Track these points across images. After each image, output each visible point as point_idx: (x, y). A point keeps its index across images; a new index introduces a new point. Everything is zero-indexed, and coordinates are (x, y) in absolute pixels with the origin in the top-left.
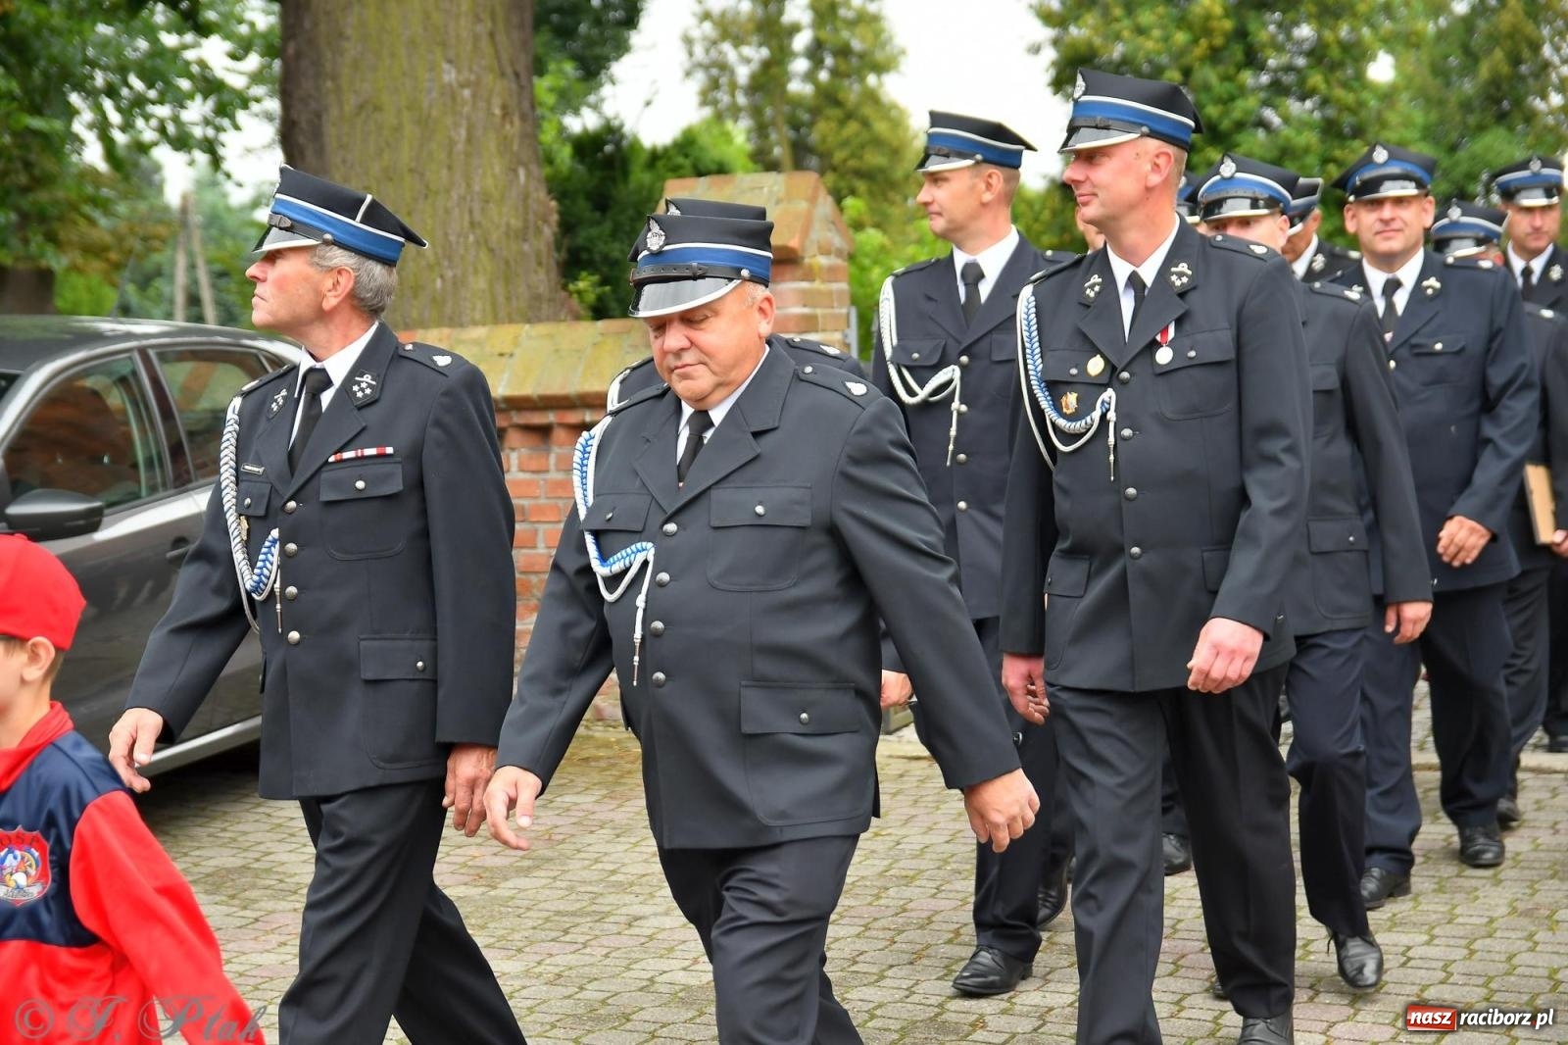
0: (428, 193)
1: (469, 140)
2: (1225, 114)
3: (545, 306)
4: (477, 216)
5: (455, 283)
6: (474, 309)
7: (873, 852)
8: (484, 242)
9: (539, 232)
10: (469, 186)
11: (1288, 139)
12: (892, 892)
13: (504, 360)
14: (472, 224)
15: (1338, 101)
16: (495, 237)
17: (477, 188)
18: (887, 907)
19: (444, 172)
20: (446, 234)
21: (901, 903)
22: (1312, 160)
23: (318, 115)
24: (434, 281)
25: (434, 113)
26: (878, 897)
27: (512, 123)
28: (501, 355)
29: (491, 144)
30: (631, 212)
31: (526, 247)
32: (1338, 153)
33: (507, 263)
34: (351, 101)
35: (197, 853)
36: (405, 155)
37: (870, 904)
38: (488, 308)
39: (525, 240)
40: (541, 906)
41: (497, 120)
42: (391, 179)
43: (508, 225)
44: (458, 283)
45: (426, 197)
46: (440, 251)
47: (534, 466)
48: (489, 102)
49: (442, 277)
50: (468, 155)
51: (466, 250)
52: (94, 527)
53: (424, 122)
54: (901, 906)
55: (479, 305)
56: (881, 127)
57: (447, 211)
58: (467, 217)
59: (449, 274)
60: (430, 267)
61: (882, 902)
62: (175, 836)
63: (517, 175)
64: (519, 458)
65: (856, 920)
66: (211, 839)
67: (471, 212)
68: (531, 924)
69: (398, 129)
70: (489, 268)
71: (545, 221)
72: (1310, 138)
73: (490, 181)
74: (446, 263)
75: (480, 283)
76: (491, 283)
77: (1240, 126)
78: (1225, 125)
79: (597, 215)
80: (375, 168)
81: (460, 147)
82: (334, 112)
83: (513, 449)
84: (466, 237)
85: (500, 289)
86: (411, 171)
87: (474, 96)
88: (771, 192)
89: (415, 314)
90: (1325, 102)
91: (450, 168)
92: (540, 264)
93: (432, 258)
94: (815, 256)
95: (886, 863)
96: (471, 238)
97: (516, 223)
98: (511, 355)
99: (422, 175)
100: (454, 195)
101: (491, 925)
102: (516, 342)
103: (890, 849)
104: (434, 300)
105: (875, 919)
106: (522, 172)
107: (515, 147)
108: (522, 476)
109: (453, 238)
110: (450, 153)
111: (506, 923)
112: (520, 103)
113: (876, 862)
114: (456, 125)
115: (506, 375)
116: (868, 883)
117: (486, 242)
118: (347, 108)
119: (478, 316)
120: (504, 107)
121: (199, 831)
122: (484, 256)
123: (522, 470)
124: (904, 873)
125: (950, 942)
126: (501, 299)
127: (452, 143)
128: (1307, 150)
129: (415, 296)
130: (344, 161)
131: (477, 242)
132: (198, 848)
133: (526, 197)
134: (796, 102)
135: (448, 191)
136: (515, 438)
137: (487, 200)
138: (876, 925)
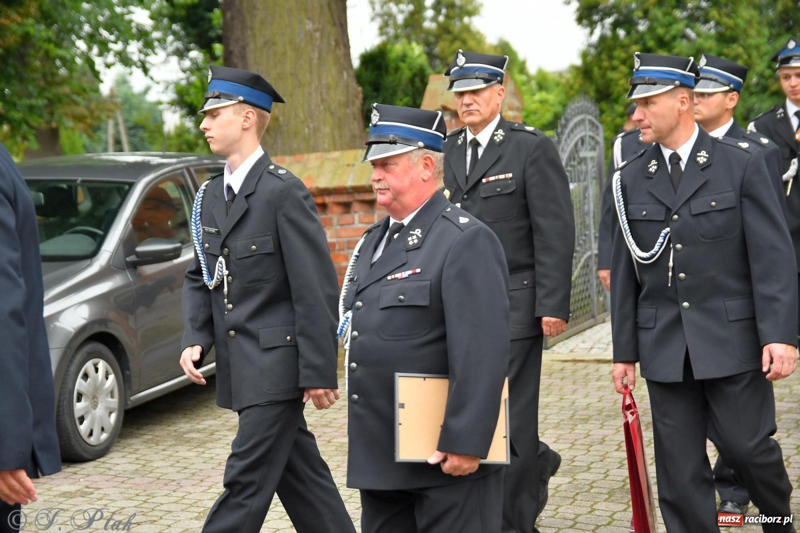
0: (301, 85)
1: (320, 58)
2: (667, 32)
3: (358, 140)
4: (325, 96)
5: (314, 130)
6: (324, 142)
7: (562, 407)
8: (328, 109)
9: (354, 103)
10: (320, 81)
12: (579, 426)
13: (350, 168)
14: (323, 100)
15: (725, 24)
16: (333, 106)
17: (324, 82)
18: (580, 434)
19: (308, 75)
20: (310, 106)
21: (586, 432)
23: (244, 48)
24: (304, 129)
25: (302, 45)
26: (573, 430)
27: (340, 49)
28: (348, 165)
29: (330, 59)
30: (390, 91)
31: (348, 111)
32: (725, 51)
33: (339, 119)
34: (260, 41)
36: (288, 67)
37: (570, 433)
38: (331, 142)
39: (347, 107)
41: (333, 48)
42: (281, 79)
43: (339, 100)
44: (316, 130)
45: (299, 87)
46: (306, 114)
47: (367, 220)
48: (329, 39)
49: (308, 127)
50: (319, 65)
51: (320, 113)
52: (178, 256)
53: (297, 50)
54: (587, 433)
55: (327, 141)
57: (310, 94)
58: (319, 96)
59: (312, 125)
60: (302, 122)
61: (576, 431)
62: (211, 408)
63: (343, 76)
64: (359, 217)
65: (566, 441)
67: (321, 94)
69: (284, 54)
70: (331, 122)
71: (357, 97)
72: (710, 44)
73: (330, 79)
74: (309, 120)
75: (327, 130)
76: (332, 129)
77: (675, 38)
78: (667, 38)
79: (375, 94)
80: (273, 73)
81: (315, 61)
82: (252, 46)
83: (356, 212)
84: (319, 107)
85: (337, 133)
86: (291, 74)
87: (321, 36)
89: (295, 146)
91: (311, 72)
92: (355, 119)
93: (303, 118)
94: (506, 111)
95: (572, 412)
96: (322, 107)
97: (343, 99)
98: (353, 165)
99: (297, 76)
100: (313, 86)
103: (571, 405)
104: (304, 139)
105: (576, 440)
106: (345, 73)
107: (342, 61)
109: (313, 107)
110: (310, 65)
113: (566, 412)
114: (313, 51)
115: (351, 176)
116: (566, 422)
118: (258, 44)
119: (326, 146)
120: (336, 41)
122: (328, 115)
123: (360, 222)
124: (583, 417)
125: (617, 450)
126: (337, 138)
127: (311, 60)
129: (295, 136)
131: (325, 109)
133: (347, 86)
134: (428, 32)
135: (310, 84)
136: (356, 207)
137: (329, 88)
138: (577, 443)
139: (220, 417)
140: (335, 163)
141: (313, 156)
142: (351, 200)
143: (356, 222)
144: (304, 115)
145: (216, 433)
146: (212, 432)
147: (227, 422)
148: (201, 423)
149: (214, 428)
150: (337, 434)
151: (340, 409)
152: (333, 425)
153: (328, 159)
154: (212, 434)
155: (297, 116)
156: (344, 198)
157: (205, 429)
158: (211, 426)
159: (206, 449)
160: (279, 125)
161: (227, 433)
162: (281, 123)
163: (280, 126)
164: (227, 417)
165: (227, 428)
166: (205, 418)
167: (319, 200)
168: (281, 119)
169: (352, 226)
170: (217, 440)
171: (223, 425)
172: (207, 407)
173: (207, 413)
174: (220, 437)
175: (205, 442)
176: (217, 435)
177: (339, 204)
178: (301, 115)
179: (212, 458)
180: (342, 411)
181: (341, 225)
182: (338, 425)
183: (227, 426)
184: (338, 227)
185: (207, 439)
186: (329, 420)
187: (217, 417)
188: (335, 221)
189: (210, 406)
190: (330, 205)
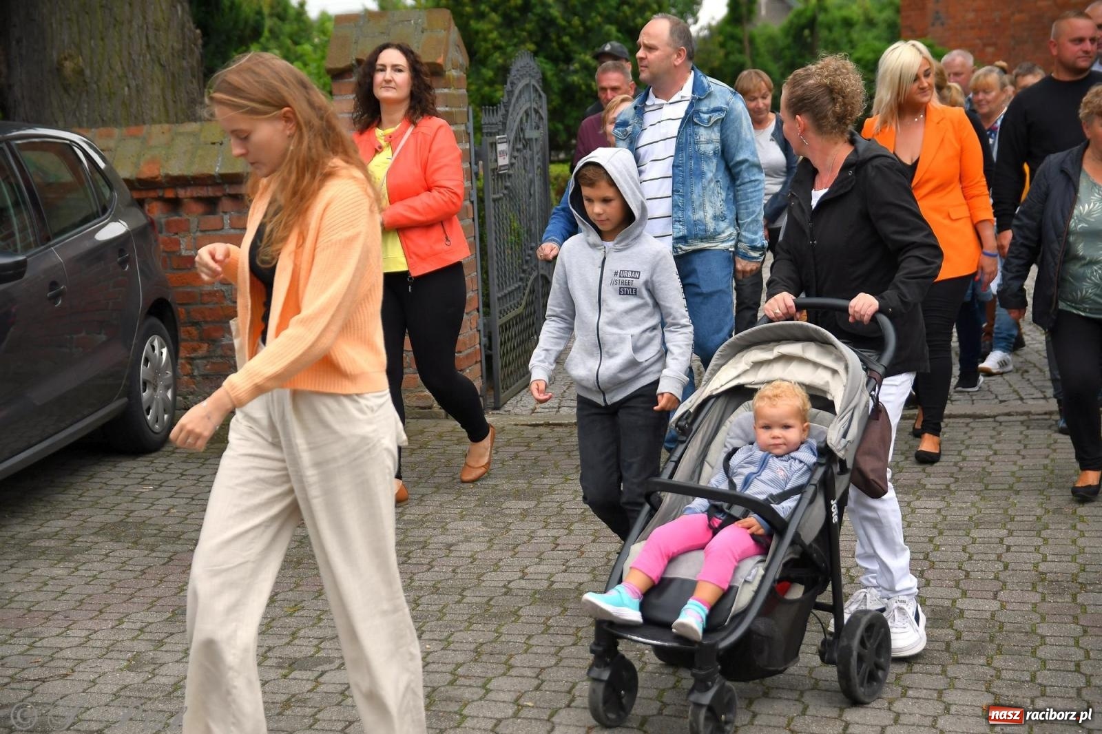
0: (116, 23)
4: (152, 41)
5: (138, 91)
6: (152, 110)
8: (157, 60)
9: (191, 52)
10: (145, 18)
13: (216, 147)
14: (149, 47)
16: (164, 56)
17: (150, 20)
19: (127, 8)
20: (130, 54)
24: (123, 89)
28: (214, 143)
31: (185, 64)
33: (173, 75)
38: (162, 109)
39: (184, 59)
42: (87, 13)
43: (173, 48)
44: (140, 91)
45: (114, 26)
46: (126, 67)
49: (129, 86)
51: (145, 65)
55: (155, 107)
57: (130, 37)
58: (144, 42)
59: (133, 84)
60: (120, 78)
63: (176, 10)
66: (78, 503)
67: (147, 37)
70: (161, 79)
71: (195, 44)
73: (159, 16)
74: (130, 76)
75: (155, 90)
76: (163, 90)
83: (225, 213)
84: (144, 56)
85: (169, 95)
86: (102, 6)
88: (416, 24)
89: (109, 113)
91: (131, 5)
92: (194, 76)
93: (120, 73)
94: (450, 70)
96: (148, 57)
97: (178, 46)
98: (221, 144)
99: (110, 10)
100: (135, 25)
104: (124, 103)
106: (179, 8)
108: (232, 231)
109: (135, 57)
115: (219, 160)
117: (159, 60)
119: (155, 115)
122: (157, 68)
126: (171, 103)
129: (110, 99)
131: (152, 60)
133: (182, 28)
135: (130, 22)
136: (226, 204)
137: (157, 28)
139: (69, 515)
140: (192, 139)
141: (156, 129)
142: (219, 194)
143: (227, 227)
144: (123, 68)
145: (79, 539)
146: (71, 537)
149: (70, 532)
153: (181, 134)
154: (73, 541)
155: (111, 69)
156: (209, 192)
157: (57, 533)
158: (64, 528)
159: (78, 564)
160: (85, 81)
162: (88, 80)
163: (86, 84)
167: (169, 194)
168: (88, 72)
169: (220, 233)
170: (87, 550)
175: (70, 554)
176: (82, 542)
177: (199, 199)
178: (118, 67)
179: (95, 577)
181: (202, 231)
184: (199, 234)
185: (70, 548)
188: (193, 226)
190: (186, 201)
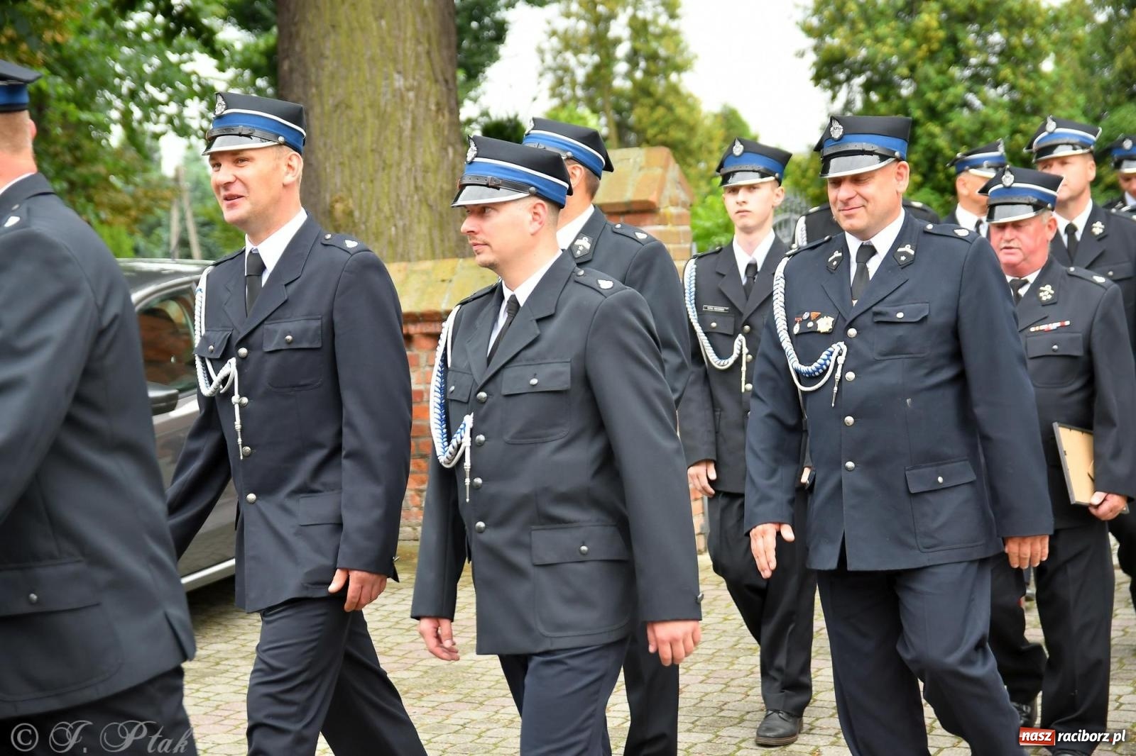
0: (385, 166)
1: (413, 128)
2: (940, 98)
4: (420, 182)
5: (404, 231)
6: (418, 248)
7: (724, 631)
8: (424, 201)
10: (413, 161)
11: (987, 116)
12: (742, 660)
13: (445, 284)
14: (417, 188)
15: (1022, 87)
16: (432, 197)
17: (419, 162)
18: (740, 670)
19: (396, 151)
20: (398, 196)
21: (750, 667)
22: (1004, 131)
24: (390, 229)
25: (389, 109)
26: (732, 664)
27: (443, 115)
28: (443, 281)
29: (429, 130)
33: (441, 215)
34: (330, 102)
35: (243, 637)
36: (368, 140)
37: (727, 669)
38: (428, 247)
40: (492, 672)
41: (433, 114)
42: (358, 157)
43: (442, 188)
44: (406, 230)
45: (384, 169)
46: (393, 207)
48: (427, 101)
49: (395, 226)
50: (413, 138)
51: (412, 206)
52: (172, 407)
53: (382, 116)
54: (749, 670)
55: (422, 245)
56: (681, 111)
57: (398, 179)
58: (412, 183)
59: (400, 224)
60: (387, 219)
61: (736, 667)
62: (226, 626)
63: (447, 153)
65: (718, 680)
66: (251, 627)
67: (415, 179)
68: (486, 685)
69: (363, 121)
70: (428, 219)
72: (1002, 115)
73: (428, 158)
74: (398, 216)
75: (422, 230)
76: (430, 229)
77: (951, 106)
78: (941, 106)
80: (347, 149)
81: (407, 133)
82: (317, 110)
84: (412, 197)
85: (436, 234)
86: (372, 150)
87: (417, 96)
88: (635, 162)
90: (1013, 88)
91: (400, 148)
93: (388, 214)
95: (735, 639)
96: (416, 198)
98: (450, 281)
99: (380, 154)
100: (404, 168)
101: (459, 686)
102: (453, 271)
103: (736, 629)
104: (390, 242)
105: (732, 679)
106: (450, 150)
107: (446, 132)
109: (403, 198)
110: (400, 138)
111: (469, 684)
112: (448, 101)
113: (728, 639)
114: (404, 118)
115: (447, 296)
116: (724, 654)
117: (426, 200)
118: (327, 108)
119: (421, 253)
120: (438, 104)
121: (241, 622)
122: (425, 210)
124: (749, 646)
126: (437, 241)
127: (401, 130)
128: (1000, 124)
129: (377, 239)
130: (325, 144)
131: (420, 201)
132: (243, 634)
133: (454, 168)
134: (620, 94)
135: (399, 165)
137: (426, 170)
138: (733, 683)
140: (424, 277)
144: (391, 209)
145: (224, 662)
146: (218, 660)
147: (243, 646)
148: (206, 648)
149: (221, 655)
150: (396, 665)
151: (408, 630)
152: (393, 653)
153: (414, 272)
154: (218, 664)
155: (379, 210)
157: (209, 656)
158: (219, 651)
159: (203, 686)
160: (354, 222)
161: (239, 662)
162: (357, 221)
163: (355, 224)
164: (245, 640)
165: (241, 655)
166: (213, 641)
168: (357, 214)
170: (222, 673)
171: (237, 651)
172: (220, 624)
173: (217, 633)
174: (229, 667)
175: (204, 676)
176: (225, 665)
178: (386, 209)
180: (411, 633)
182: (401, 653)
183: (242, 653)
184: (428, 369)
185: (209, 670)
186: (389, 645)
187: (230, 639)
188: (423, 360)
189: (225, 623)
190: (416, 336)
